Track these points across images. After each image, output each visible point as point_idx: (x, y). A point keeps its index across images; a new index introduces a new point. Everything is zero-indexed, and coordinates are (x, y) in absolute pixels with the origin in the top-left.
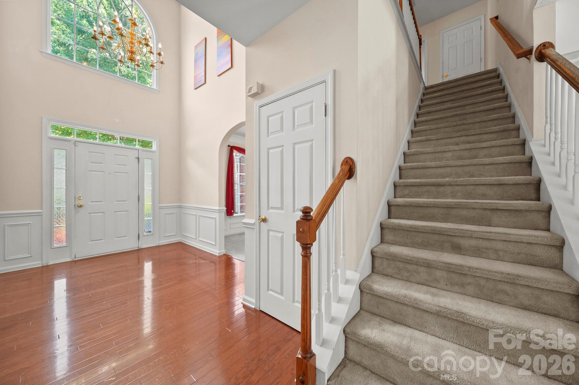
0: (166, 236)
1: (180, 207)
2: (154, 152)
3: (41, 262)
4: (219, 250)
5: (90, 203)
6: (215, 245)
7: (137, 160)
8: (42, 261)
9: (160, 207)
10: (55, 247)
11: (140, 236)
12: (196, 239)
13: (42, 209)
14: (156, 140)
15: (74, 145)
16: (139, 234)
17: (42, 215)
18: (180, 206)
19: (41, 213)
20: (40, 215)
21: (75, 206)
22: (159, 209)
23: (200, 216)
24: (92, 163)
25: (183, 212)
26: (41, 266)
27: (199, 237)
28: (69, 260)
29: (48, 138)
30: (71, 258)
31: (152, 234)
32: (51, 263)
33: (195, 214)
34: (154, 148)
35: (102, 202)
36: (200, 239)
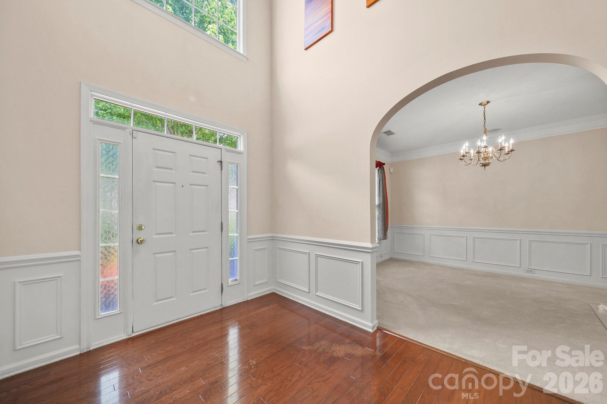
0: (256, 284)
1: (273, 239)
2: (240, 153)
3: (77, 346)
4: (372, 322)
5: (154, 237)
6: (362, 311)
7: (219, 164)
8: (80, 345)
9: (249, 239)
10: (101, 317)
11: (224, 287)
12: (309, 293)
13: (80, 250)
14: (243, 134)
15: (131, 136)
16: (222, 284)
17: (79, 260)
18: (273, 237)
19: (78, 256)
20: (76, 260)
21: (132, 242)
22: (248, 242)
23: (317, 256)
24: (157, 167)
25: (279, 247)
26: (78, 353)
27: (317, 290)
28: (124, 337)
29: (91, 121)
30: (126, 333)
31: (238, 283)
32: (94, 345)
33: (308, 252)
34: (241, 147)
35: (172, 233)
36: (318, 294)
